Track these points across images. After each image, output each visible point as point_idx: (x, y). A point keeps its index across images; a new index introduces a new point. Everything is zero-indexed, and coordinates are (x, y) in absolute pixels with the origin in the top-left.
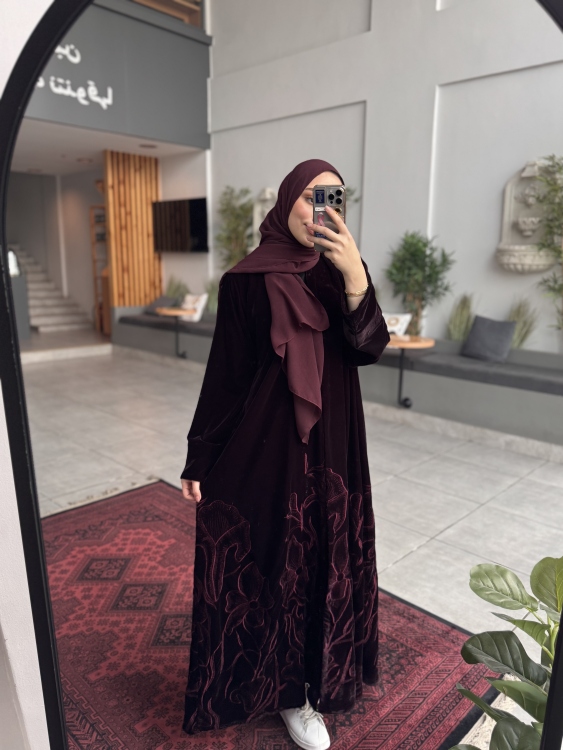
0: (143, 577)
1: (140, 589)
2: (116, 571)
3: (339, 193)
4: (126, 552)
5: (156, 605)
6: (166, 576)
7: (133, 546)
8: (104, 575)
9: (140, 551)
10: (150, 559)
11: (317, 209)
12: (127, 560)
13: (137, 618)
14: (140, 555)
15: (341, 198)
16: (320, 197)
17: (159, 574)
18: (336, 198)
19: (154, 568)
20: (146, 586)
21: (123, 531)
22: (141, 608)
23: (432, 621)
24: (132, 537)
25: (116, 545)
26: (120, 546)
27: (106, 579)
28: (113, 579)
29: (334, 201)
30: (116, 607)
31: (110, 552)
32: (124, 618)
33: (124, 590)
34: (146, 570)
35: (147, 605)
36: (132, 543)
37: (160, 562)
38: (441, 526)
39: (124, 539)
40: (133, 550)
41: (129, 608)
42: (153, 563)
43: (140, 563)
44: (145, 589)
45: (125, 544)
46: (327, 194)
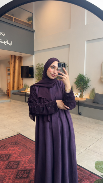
0: (14, 159)
1: (13, 163)
2: (7, 158)
4: (10, 153)
5: (17, 167)
6: (20, 159)
7: (12, 151)
8: (4, 159)
9: (14, 152)
10: (16, 155)
11: (59, 68)
12: (10, 155)
13: (12, 171)
14: (13, 153)
15: (65, 65)
17: (18, 159)
19: (17, 157)
20: (14, 162)
21: (10, 147)
22: (13, 168)
23: (87, 171)
24: (12, 149)
25: (8, 151)
26: (9, 151)
27: (4, 160)
28: (6, 160)
29: (63, 66)
30: (6, 168)
31: (6, 153)
32: (8, 171)
33: (9, 163)
34: (15, 158)
35: (14, 167)
36: (12, 150)
37: (18, 156)
38: (89, 145)
39: (10, 149)
40: (12, 152)
41: (10, 168)
42: (17, 156)
43: (13, 156)
44: (14, 163)
45: (10, 151)
46: (61, 64)
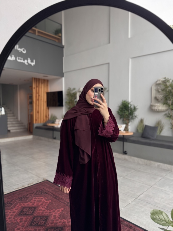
3: (102, 89)
11: (95, 94)
15: (103, 90)
16: (96, 90)
18: (101, 90)
29: (100, 91)
46: (98, 89)
